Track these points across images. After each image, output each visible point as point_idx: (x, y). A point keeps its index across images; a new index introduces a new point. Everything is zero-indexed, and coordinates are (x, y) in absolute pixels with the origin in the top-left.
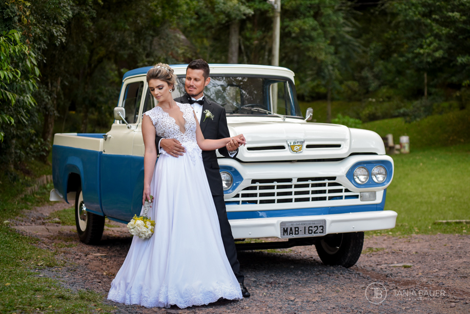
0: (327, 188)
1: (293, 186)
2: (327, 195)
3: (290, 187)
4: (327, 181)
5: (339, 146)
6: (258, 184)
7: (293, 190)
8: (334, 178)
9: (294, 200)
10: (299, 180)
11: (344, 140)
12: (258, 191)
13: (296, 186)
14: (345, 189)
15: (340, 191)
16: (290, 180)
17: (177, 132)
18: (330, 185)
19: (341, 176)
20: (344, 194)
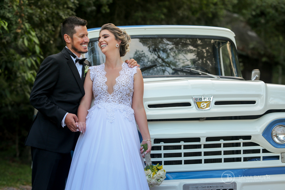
0: (242, 148)
1: (202, 146)
2: (242, 156)
3: (199, 147)
4: (241, 141)
5: (253, 102)
6: (162, 144)
7: (202, 150)
8: (249, 137)
9: (203, 161)
10: (208, 139)
11: (258, 96)
12: (162, 152)
13: (206, 146)
14: (263, 149)
15: (258, 151)
16: (198, 140)
17: (104, 92)
18: (245, 144)
19: (256, 135)
20: (261, 155)
